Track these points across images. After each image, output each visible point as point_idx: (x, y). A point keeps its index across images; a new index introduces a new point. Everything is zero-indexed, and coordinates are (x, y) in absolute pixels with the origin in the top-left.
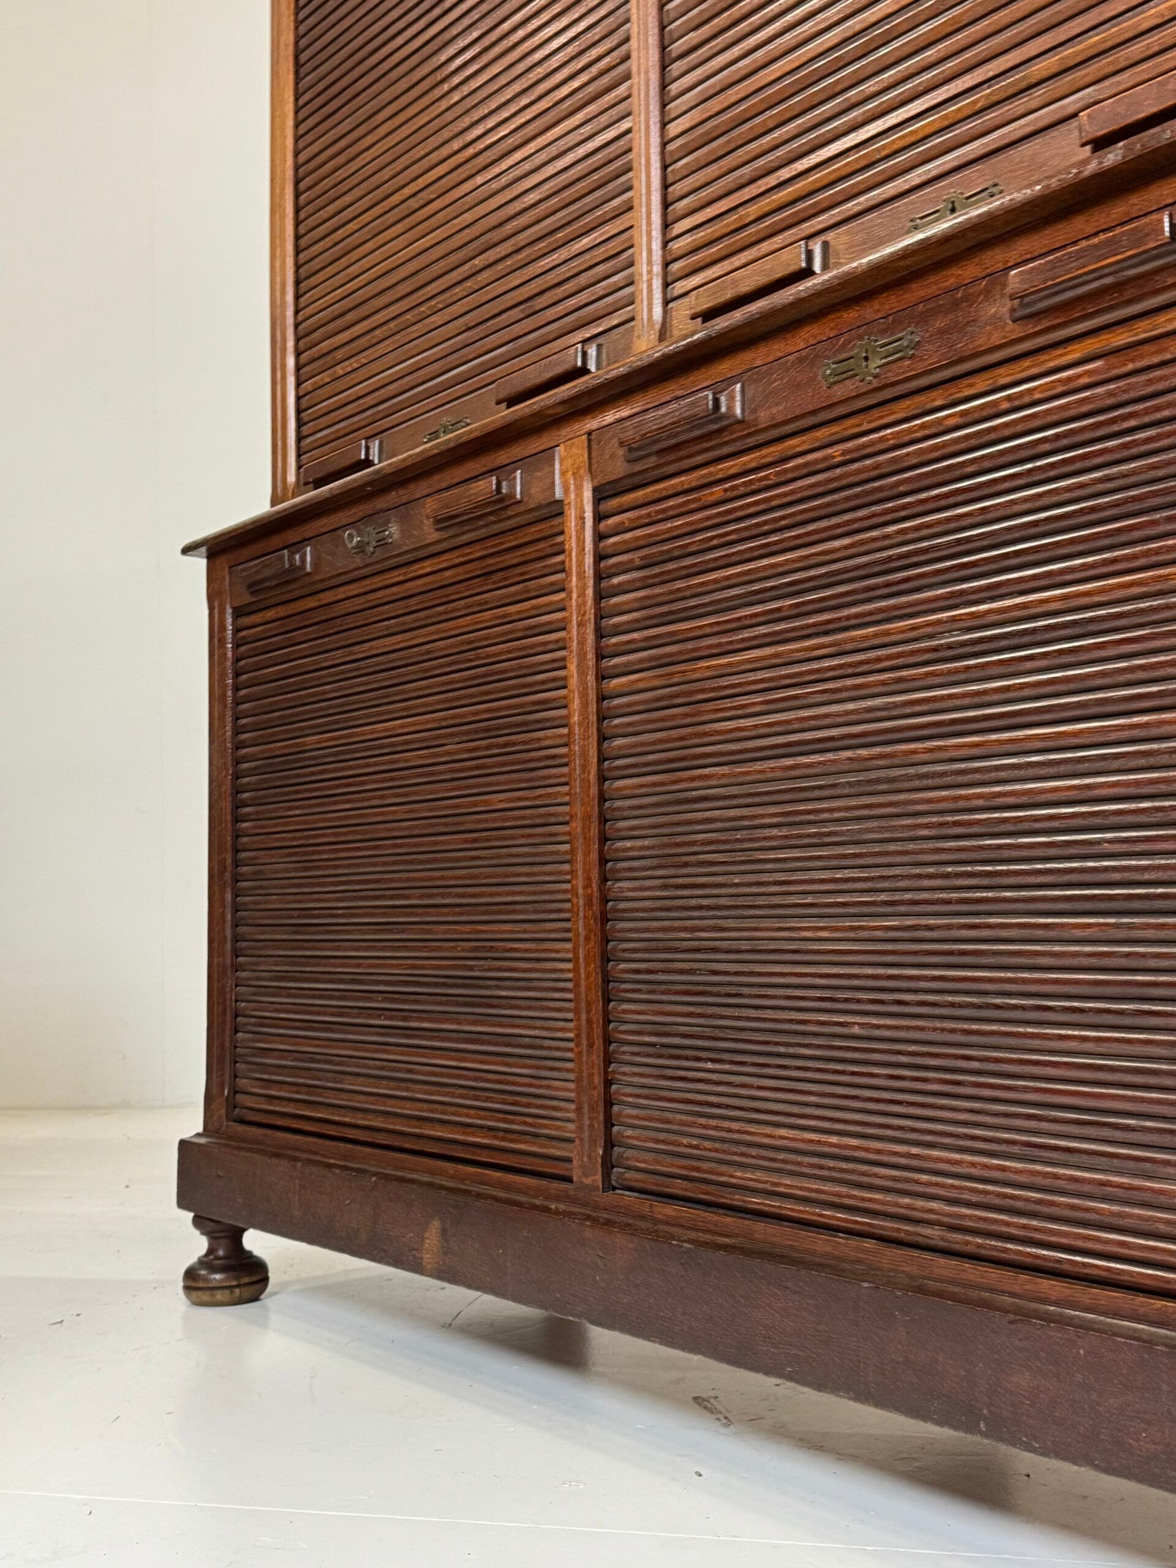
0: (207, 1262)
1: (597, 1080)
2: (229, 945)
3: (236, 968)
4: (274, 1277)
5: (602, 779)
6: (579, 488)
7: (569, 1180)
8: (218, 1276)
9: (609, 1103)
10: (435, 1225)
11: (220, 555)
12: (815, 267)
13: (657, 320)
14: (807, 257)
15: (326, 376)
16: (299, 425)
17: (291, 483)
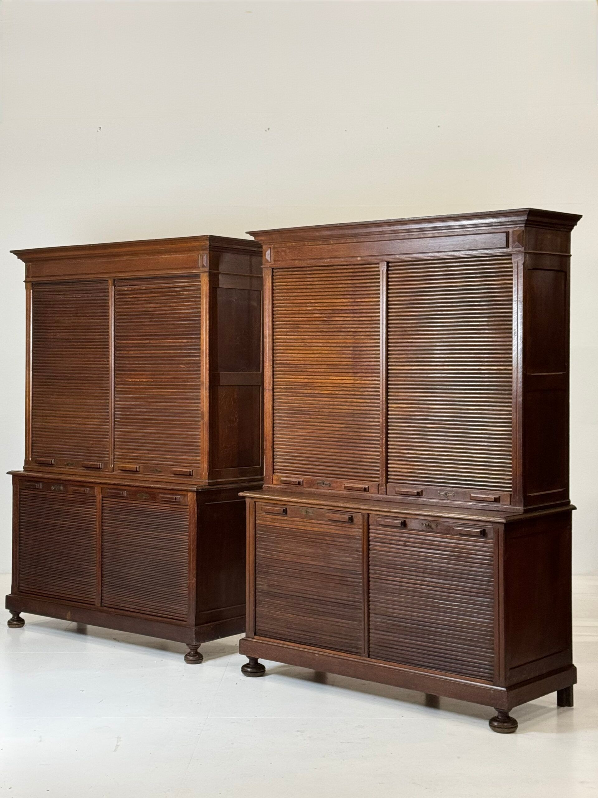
0: (12, 620)
1: (100, 590)
2: (18, 557)
3: (20, 561)
4: (26, 622)
5: (102, 542)
6: (99, 495)
7: (94, 605)
8: (15, 622)
9: (102, 593)
10: (69, 612)
11: (16, 476)
12: (138, 470)
13: (113, 466)
14: (137, 468)
15: (40, 439)
16: (32, 446)
17: (30, 459)
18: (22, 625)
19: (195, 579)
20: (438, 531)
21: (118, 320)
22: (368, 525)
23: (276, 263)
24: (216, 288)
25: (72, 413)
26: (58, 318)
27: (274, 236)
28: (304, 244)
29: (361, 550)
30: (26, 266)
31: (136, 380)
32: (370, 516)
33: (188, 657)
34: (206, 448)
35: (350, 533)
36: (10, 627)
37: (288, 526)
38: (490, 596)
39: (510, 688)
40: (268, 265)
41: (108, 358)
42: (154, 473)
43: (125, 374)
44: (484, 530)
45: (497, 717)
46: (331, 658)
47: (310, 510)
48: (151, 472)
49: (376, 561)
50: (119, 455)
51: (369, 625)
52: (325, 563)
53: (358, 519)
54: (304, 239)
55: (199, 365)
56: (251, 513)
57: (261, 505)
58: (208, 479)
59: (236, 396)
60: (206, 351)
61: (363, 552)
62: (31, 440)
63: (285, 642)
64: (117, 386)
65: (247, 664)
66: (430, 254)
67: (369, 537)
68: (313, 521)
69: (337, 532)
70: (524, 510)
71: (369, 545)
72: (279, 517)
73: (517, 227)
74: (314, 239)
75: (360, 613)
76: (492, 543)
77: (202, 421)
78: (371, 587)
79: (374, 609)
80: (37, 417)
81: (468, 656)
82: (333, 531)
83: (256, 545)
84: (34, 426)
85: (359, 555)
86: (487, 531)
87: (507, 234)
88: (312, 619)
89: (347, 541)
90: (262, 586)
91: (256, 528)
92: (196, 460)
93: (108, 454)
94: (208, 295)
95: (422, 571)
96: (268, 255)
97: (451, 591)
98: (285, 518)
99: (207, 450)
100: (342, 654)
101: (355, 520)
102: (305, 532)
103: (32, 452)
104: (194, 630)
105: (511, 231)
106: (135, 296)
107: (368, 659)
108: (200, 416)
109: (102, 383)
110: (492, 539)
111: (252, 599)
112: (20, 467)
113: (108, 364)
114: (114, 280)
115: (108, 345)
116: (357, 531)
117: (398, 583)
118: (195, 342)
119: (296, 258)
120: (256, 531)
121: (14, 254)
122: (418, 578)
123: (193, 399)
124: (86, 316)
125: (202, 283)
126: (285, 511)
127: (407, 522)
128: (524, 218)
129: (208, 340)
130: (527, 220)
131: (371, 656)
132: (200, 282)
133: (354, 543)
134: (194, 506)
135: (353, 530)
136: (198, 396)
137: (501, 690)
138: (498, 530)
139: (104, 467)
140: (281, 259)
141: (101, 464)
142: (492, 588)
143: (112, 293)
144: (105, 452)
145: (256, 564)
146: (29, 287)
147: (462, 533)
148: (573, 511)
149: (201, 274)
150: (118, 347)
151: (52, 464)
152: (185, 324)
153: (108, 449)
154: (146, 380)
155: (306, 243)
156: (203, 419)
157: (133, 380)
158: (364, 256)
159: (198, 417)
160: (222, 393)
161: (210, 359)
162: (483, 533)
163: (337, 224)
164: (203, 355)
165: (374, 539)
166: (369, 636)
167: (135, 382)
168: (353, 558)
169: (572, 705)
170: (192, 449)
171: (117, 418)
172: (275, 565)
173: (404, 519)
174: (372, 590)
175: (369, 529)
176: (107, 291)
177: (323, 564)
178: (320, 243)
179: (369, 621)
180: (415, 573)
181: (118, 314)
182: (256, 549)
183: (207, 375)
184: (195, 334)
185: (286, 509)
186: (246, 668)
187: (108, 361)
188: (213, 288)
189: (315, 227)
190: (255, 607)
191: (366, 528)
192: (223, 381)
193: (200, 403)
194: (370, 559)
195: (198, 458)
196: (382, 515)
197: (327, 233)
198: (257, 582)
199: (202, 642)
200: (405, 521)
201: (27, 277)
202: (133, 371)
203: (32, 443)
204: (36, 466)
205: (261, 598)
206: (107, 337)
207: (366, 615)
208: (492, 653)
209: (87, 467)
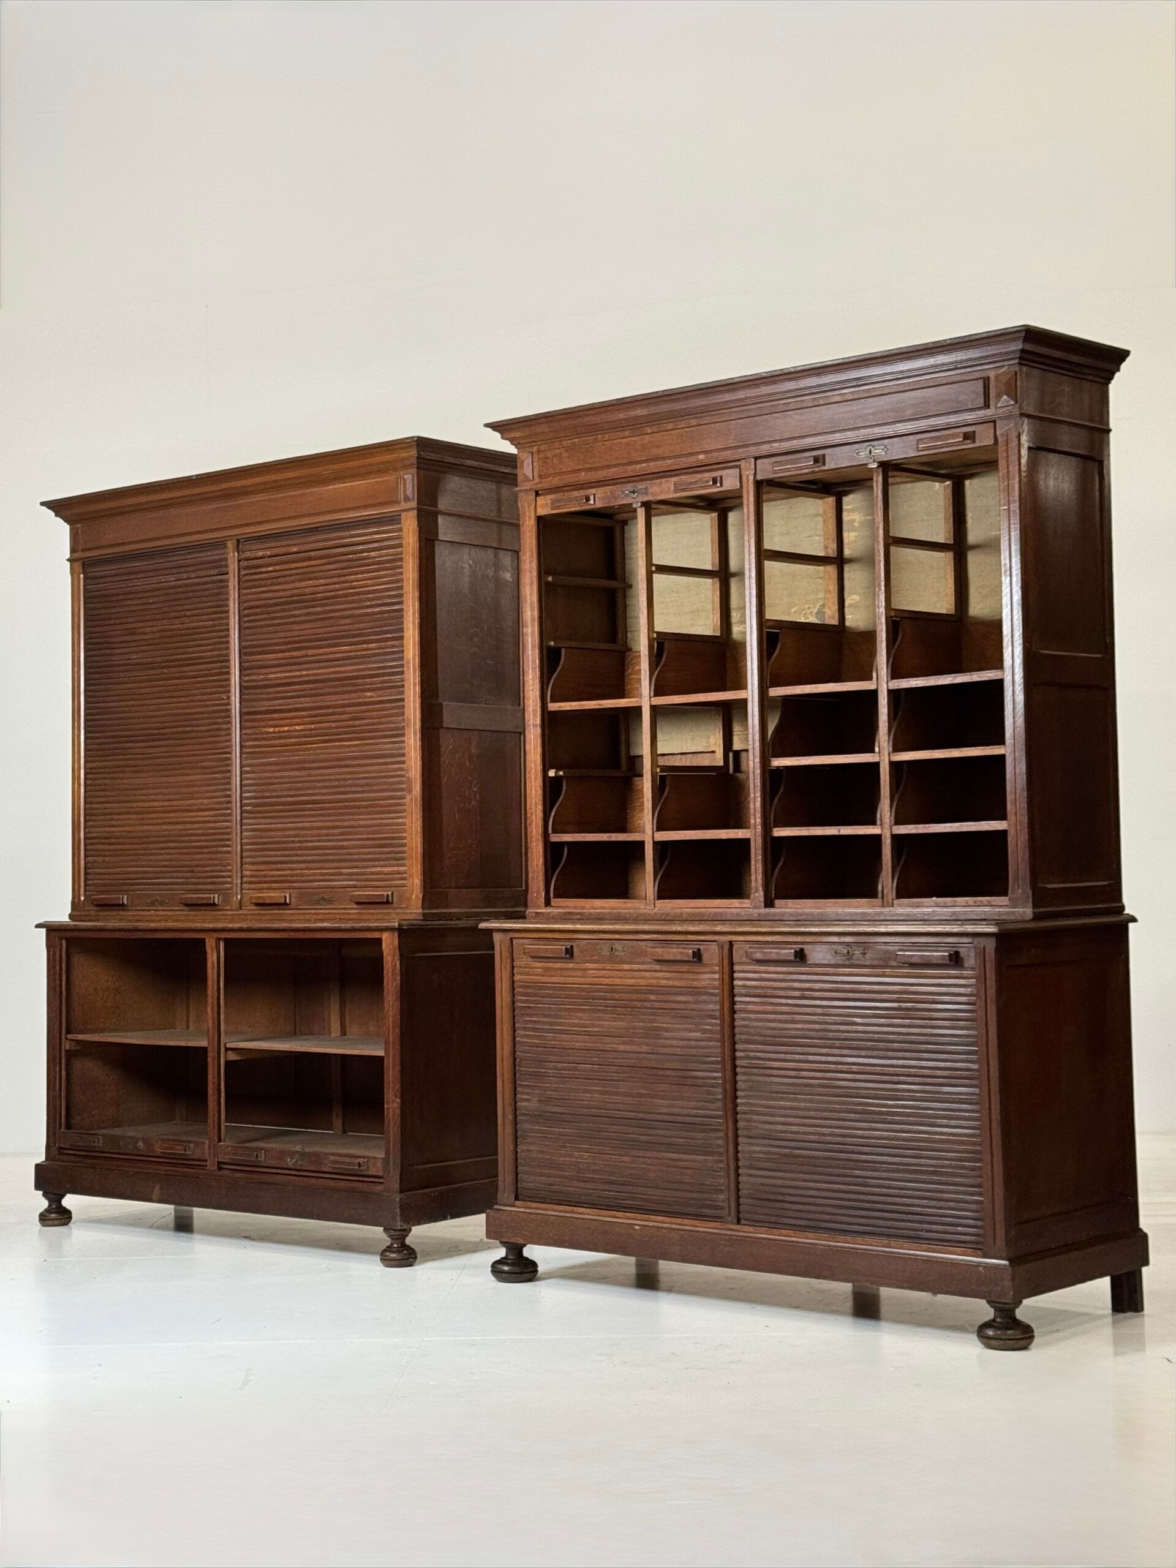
0: (48, 1211)
1: (216, 1137)
2: (58, 1088)
4: (75, 1216)
6: (213, 953)
8: (53, 1215)
10: (157, 1186)
11: (53, 931)
12: (288, 901)
13: (239, 897)
14: (285, 897)
15: (100, 859)
16: (86, 874)
17: (82, 898)
18: (67, 1221)
19: (399, 1101)
20: (867, 963)
21: (246, 616)
22: (732, 964)
23: (543, 481)
24: (433, 541)
25: (161, 804)
26: (133, 625)
27: (539, 429)
28: (597, 439)
29: (717, 1014)
30: (71, 530)
31: (282, 729)
32: (735, 946)
33: (387, 1253)
34: (417, 847)
35: (696, 984)
36: (43, 1225)
37: (576, 980)
38: (974, 1082)
39: (1015, 1261)
40: (528, 486)
41: (229, 691)
42: (317, 904)
43: (261, 720)
44: (957, 953)
45: (994, 1320)
46: (664, 1231)
47: (618, 946)
48: (313, 904)
49: (747, 1034)
50: (252, 876)
51: (737, 1160)
52: (648, 1045)
53: (712, 953)
54: (595, 429)
55: (401, 689)
56: (504, 961)
57: (523, 944)
58: (423, 908)
59: (473, 751)
60: (414, 660)
61: (722, 1018)
62: (82, 862)
63: (575, 1208)
64: (247, 744)
65: (502, 1258)
66: (837, 435)
67: (732, 987)
68: (626, 967)
69: (671, 983)
70: (1034, 913)
71: (733, 1003)
72: (558, 965)
73: (1003, 366)
74: (617, 427)
75: (718, 1138)
76: (972, 978)
77: (408, 797)
78: (740, 1085)
79: (745, 1129)
80: (93, 818)
81: (932, 1203)
82: (663, 982)
83: (514, 1024)
84: (88, 835)
85: (716, 1024)
86: (962, 955)
87: (986, 381)
88: (626, 1159)
89: (690, 998)
90: (529, 1102)
91: (514, 989)
92: (399, 873)
93: (229, 877)
94: (417, 552)
95: (838, 1045)
96: (528, 465)
97: (895, 1079)
98: (571, 965)
99: (420, 850)
100: (686, 1221)
101: (706, 957)
102: (612, 989)
103: (85, 885)
104: (398, 1199)
105: (992, 375)
106: (277, 568)
107: (738, 1227)
108: (404, 786)
109: (219, 742)
110: (973, 969)
111: (509, 1129)
112: (62, 914)
113: (229, 704)
114: (238, 541)
115: (229, 667)
116: (709, 977)
117: (793, 1073)
118: (394, 646)
119: (580, 467)
120: (514, 996)
121: (49, 508)
122: (830, 1059)
123: (392, 756)
124: (186, 616)
125: (404, 534)
126: (570, 952)
127: (806, 952)
128: (1018, 346)
129: (417, 638)
130: (1023, 351)
131: (743, 1222)
132: (401, 530)
133: (705, 1002)
134: (394, 957)
135: (702, 976)
136: (400, 748)
137: (1000, 1265)
138: (984, 948)
139: (223, 901)
140: (551, 471)
141: (216, 896)
142: (976, 1067)
143: (233, 566)
144: (224, 874)
145: (515, 1060)
146: (76, 571)
147: (914, 960)
148: (1131, 925)
149: (403, 514)
150: (247, 669)
151: (123, 905)
152: (373, 614)
153: (229, 868)
154: (302, 727)
155: (600, 437)
156: (410, 791)
157: (277, 729)
158: (711, 451)
159: (402, 790)
160: (447, 742)
161: (421, 676)
162: (955, 960)
163: (657, 392)
164: (409, 668)
165: (744, 991)
166: (738, 1183)
167: (279, 732)
168: (705, 1031)
169: (1142, 1309)
170: (392, 852)
171: (247, 805)
172: (552, 1058)
173: (801, 946)
174: (743, 1090)
175: (732, 972)
176: (224, 563)
177: (645, 1048)
178: (627, 433)
179: (737, 1152)
180: (824, 1051)
181: (246, 604)
182: (514, 1031)
183: (418, 705)
184: (394, 631)
185: (572, 947)
186: (500, 1266)
187: (229, 698)
188: (427, 540)
189: (615, 402)
190: (516, 1145)
191: (726, 970)
192: (448, 720)
193: (404, 762)
194: (736, 1030)
195: (402, 869)
196: (757, 942)
197: (641, 412)
198: (518, 1096)
199: (414, 1225)
200: (802, 950)
201: (73, 550)
202: (275, 711)
203: (85, 868)
204: (92, 910)
205: (527, 1126)
206: (225, 652)
207: (731, 1140)
208: (980, 1194)
209: (191, 905)
